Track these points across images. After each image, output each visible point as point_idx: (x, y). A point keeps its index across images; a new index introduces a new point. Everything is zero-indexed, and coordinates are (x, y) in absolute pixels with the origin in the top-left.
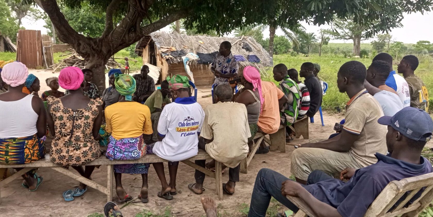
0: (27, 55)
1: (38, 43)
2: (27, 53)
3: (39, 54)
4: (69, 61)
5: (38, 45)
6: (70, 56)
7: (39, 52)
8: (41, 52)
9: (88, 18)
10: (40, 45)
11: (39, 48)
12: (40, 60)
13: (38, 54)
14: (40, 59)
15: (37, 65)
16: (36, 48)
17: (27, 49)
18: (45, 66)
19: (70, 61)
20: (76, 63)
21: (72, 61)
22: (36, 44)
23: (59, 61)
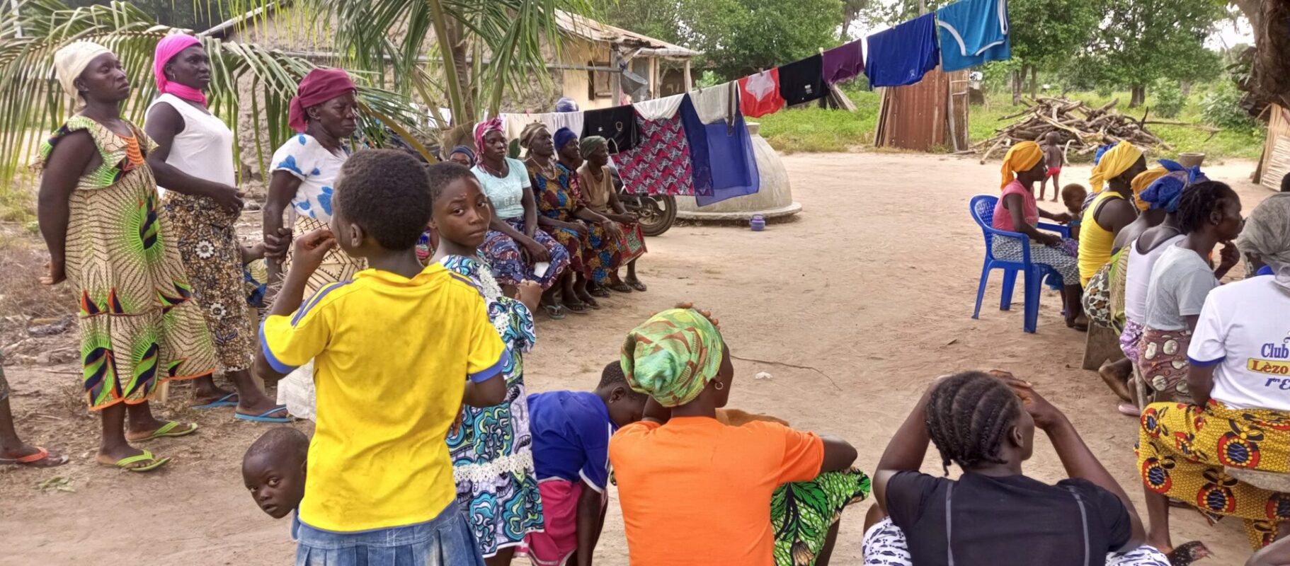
0: (910, 118)
1: (940, 86)
2: (910, 112)
3: (939, 114)
4: (1021, 132)
5: (939, 91)
6: (1027, 118)
7: (939, 110)
8: (943, 108)
9: (1028, 10)
10: (944, 91)
11: (940, 98)
12: (938, 131)
13: (936, 113)
14: (939, 126)
15: (931, 143)
16: (933, 99)
17: (911, 103)
18: (951, 144)
19: (1025, 132)
20: (1040, 137)
21: (1031, 130)
22: (933, 90)
23: (997, 131)
